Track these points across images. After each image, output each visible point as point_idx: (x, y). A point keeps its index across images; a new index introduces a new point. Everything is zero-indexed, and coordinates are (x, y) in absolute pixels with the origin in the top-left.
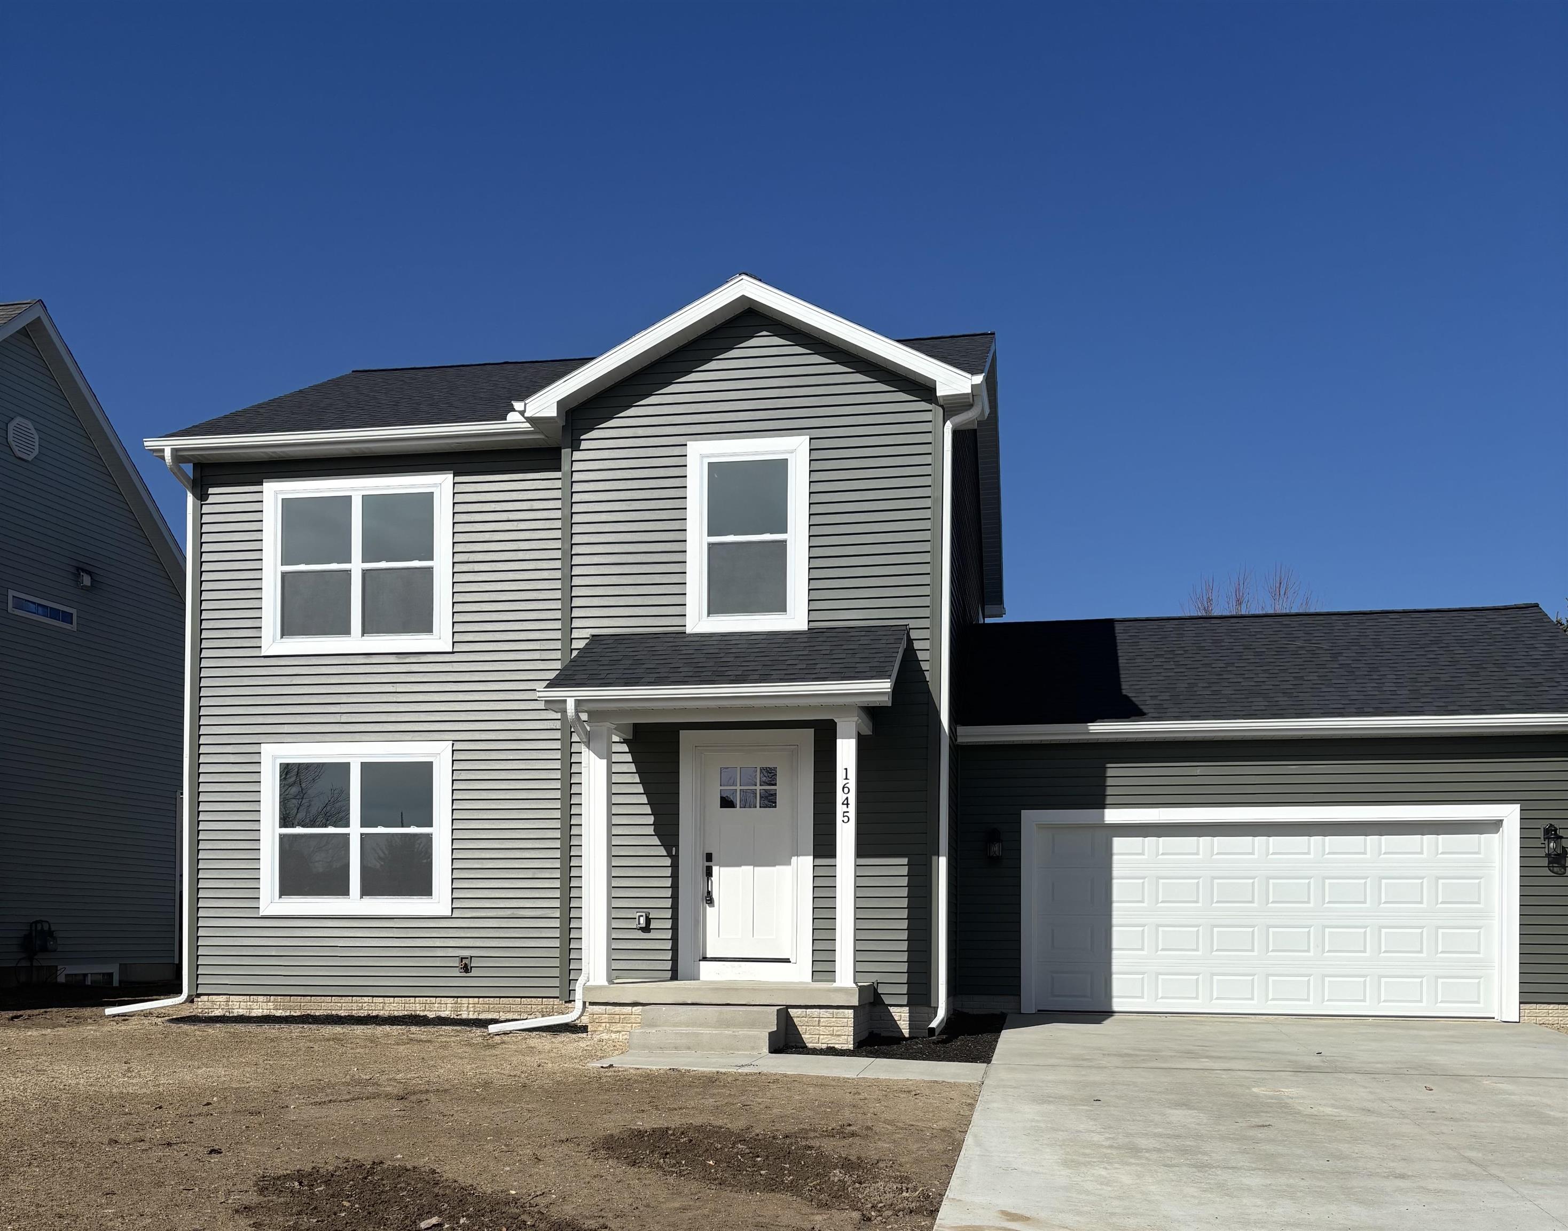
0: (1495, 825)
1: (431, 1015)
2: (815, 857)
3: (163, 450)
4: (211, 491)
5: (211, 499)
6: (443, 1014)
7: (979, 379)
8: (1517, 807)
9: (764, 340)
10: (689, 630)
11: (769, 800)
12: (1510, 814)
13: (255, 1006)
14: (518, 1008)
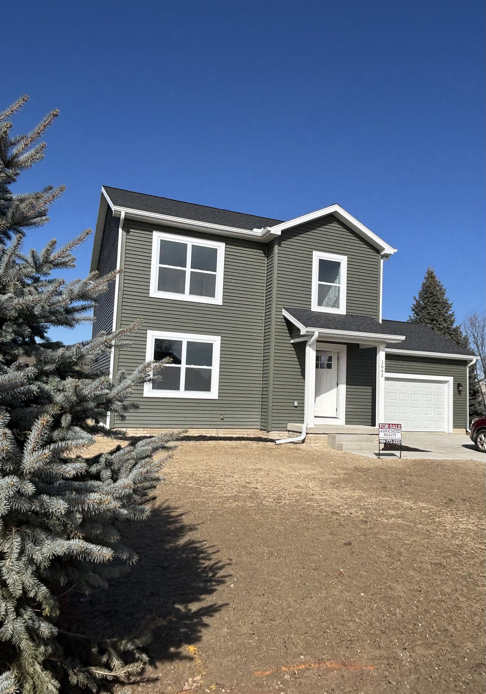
0: (446, 382)
1: (208, 435)
2: (347, 385)
3: (121, 212)
4: (131, 230)
5: (131, 234)
6: (213, 435)
7: (396, 251)
8: (452, 378)
9: (335, 225)
10: (312, 310)
11: (329, 366)
12: (451, 379)
13: (138, 432)
14: (239, 433)
